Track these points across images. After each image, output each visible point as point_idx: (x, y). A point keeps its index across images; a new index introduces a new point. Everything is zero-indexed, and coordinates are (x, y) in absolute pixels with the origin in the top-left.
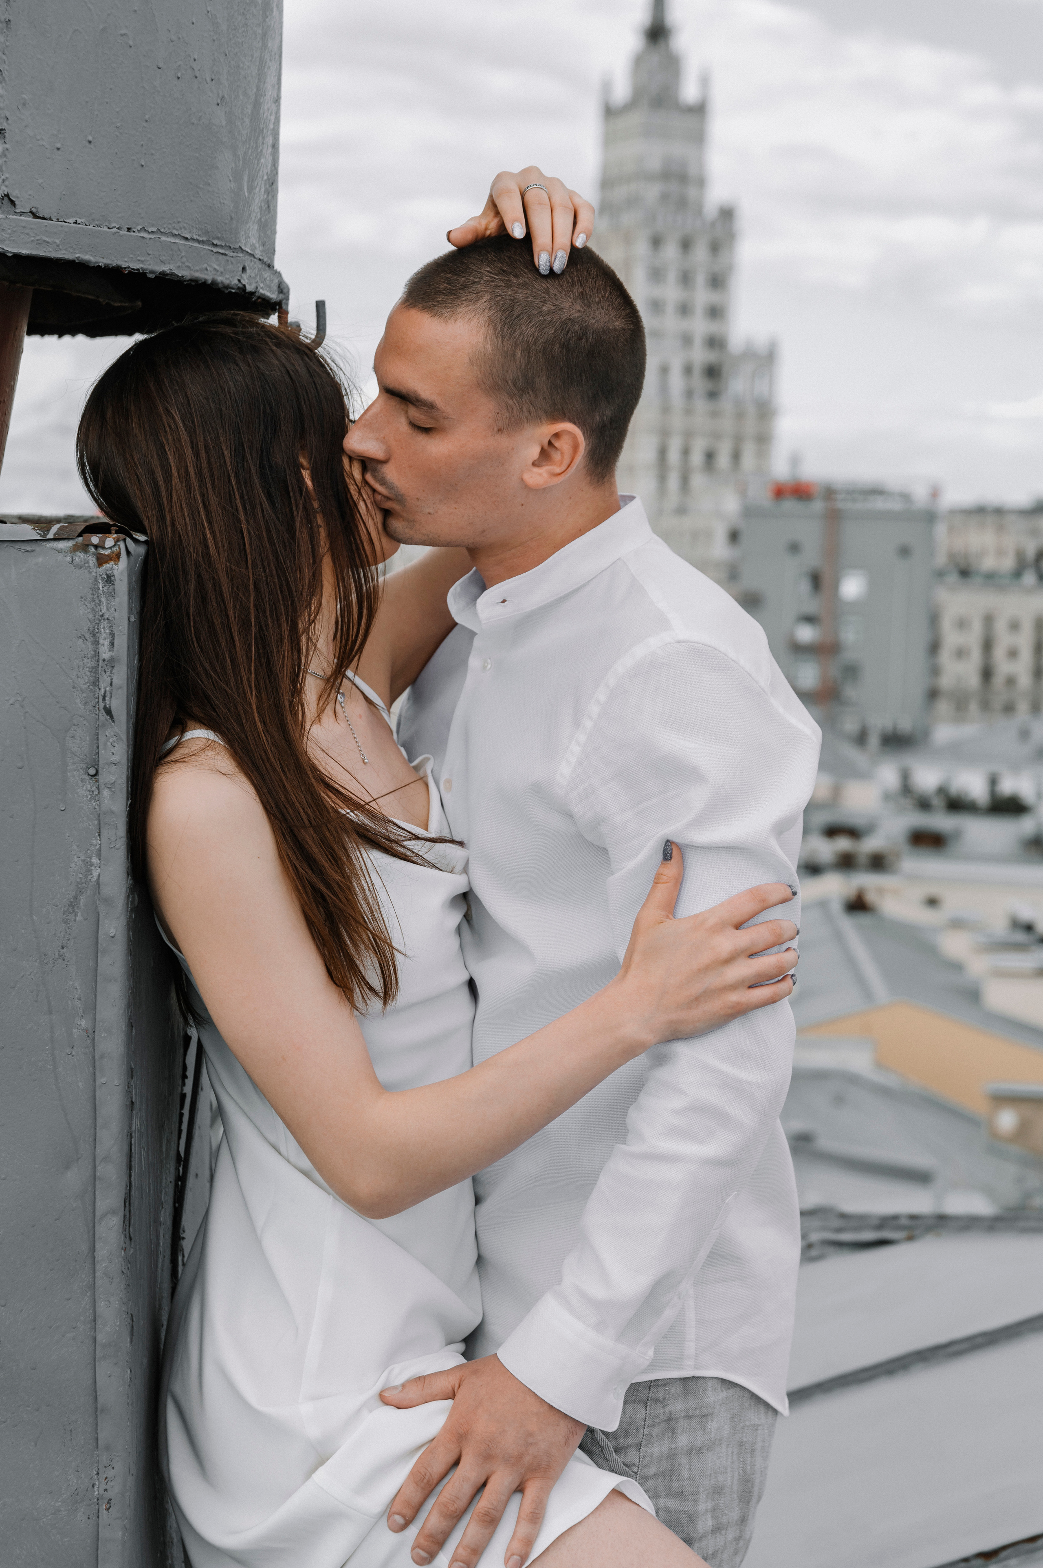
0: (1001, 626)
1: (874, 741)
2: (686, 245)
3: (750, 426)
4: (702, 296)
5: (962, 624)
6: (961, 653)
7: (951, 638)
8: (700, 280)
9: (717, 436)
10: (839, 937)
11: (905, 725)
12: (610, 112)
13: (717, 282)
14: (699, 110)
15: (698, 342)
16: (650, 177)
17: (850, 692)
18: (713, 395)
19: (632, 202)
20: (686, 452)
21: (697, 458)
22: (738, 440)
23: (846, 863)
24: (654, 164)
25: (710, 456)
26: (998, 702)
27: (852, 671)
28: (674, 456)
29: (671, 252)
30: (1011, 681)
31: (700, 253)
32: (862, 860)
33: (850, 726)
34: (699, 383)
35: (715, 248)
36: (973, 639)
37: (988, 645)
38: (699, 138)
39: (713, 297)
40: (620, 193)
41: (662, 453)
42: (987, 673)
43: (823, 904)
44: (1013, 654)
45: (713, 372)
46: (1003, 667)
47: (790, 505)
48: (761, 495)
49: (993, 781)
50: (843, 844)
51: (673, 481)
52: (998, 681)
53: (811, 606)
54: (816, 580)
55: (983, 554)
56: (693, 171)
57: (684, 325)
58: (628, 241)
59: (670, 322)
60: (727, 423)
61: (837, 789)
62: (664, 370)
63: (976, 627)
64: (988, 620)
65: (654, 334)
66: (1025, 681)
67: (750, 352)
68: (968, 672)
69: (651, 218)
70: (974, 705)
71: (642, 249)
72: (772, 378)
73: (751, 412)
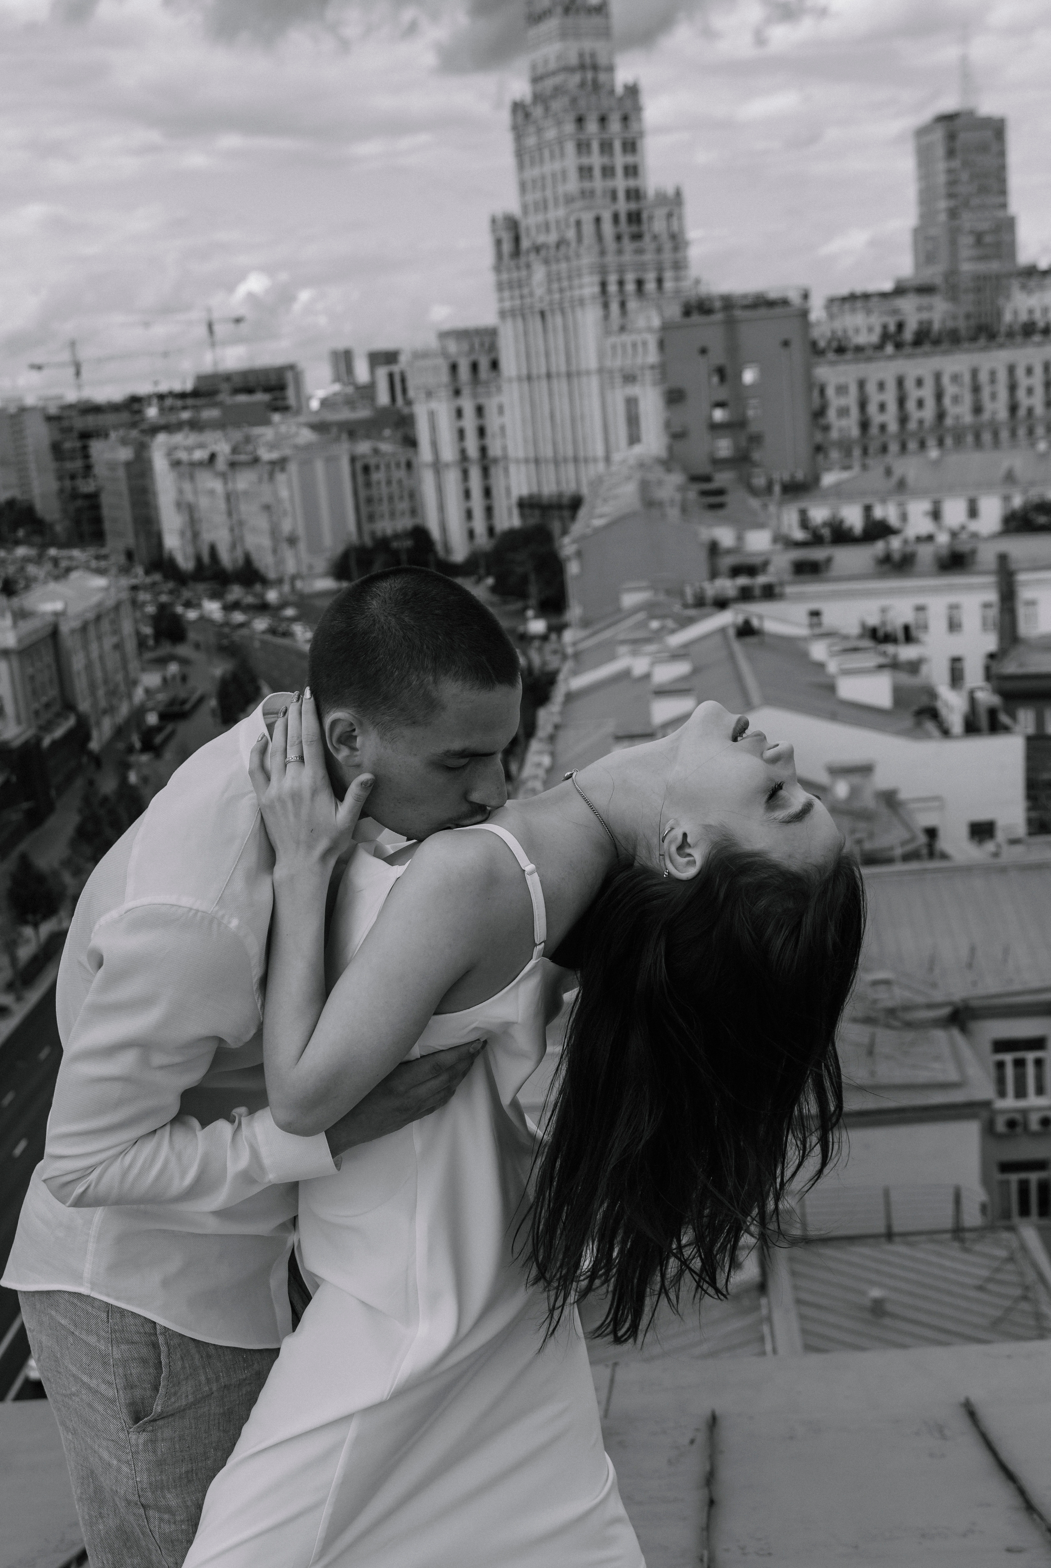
0: (871, 388)
1: (777, 489)
2: (603, 120)
3: (667, 256)
4: (620, 160)
5: (842, 390)
6: (843, 412)
7: (835, 402)
8: (617, 146)
9: (641, 267)
10: (732, 657)
11: (800, 476)
12: (532, 19)
13: (631, 146)
14: (603, 9)
15: (621, 195)
16: (568, 70)
17: (756, 456)
18: (637, 237)
19: (558, 91)
20: (621, 283)
21: (630, 287)
22: (660, 269)
23: (746, 595)
24: (573, 59)
25: (640, 283)
26: (873, 447)
27: (756, 439)
28: (613, 288)
29: (592, 127)
30: (883, 427)
31: (615, 126)
32: (757, 592)
33: (760, 481)
34: (625, 228)
35: (625, 119)
36: (851, 400)
37: (863, 405)
38: (605, 33)
39: (630, 159)
40: (549, 84)
41: (604, 285)
42: (865, 425)
43: (723, 630)
44: (882, 407)
45: (635, 218)
46: (877, 418)
47: (696, 318)
48: (675, 312)
49: (868, 509)
50: (743, 581)
51: (615, 307)
52: (874, 430)
53: (722, 394)
54: (721, 372)
55: (857, 331)
56: (602, 60)
57: (610, 184)
58: (559, 123)
59: (598, 183)
60: (649, 257)
61: (740, 538)
62: (598, 220)
63: (853, 390)
64: (861, 384)
65: (587, 194)
66: (893, 427)
67: (662, 198)
68: (850, 426)
69: (574, 101)
70: (857, 452)
71: (570, 127)
72: (680, 218)
73: (668, 246)
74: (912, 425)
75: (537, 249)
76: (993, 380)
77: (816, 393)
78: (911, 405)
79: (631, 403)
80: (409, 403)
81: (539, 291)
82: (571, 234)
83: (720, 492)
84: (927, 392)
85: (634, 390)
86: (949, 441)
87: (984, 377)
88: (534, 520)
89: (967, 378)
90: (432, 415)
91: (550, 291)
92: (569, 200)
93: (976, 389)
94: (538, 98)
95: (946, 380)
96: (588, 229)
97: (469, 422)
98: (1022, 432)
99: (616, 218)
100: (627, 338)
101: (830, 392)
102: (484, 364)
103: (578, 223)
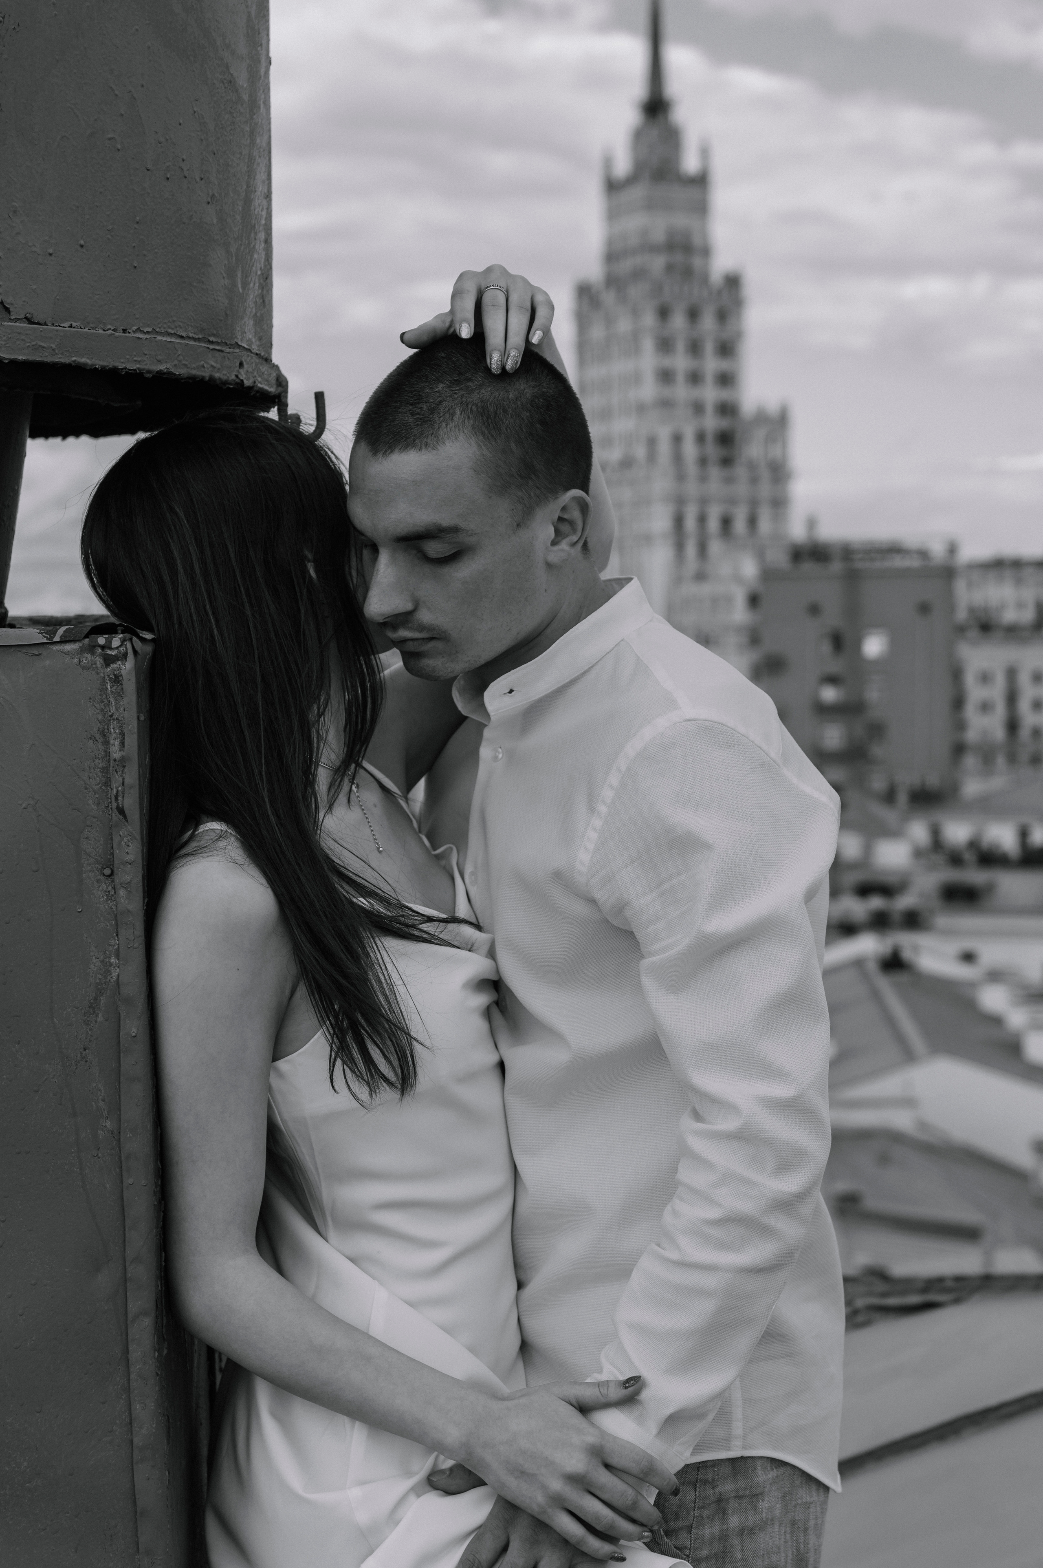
0: (1024, 679)
1: (902, 798)
2: (693, 314)
3: (765, 490)
4: (711, 364)
5: (985, 678)
6: (986, 707)
7: (975, 693)
8: (709, 348)
9: (732, 501)
10: (876, 996)
11: (933, 781)
12: (612, 186)
13: (726, 349)
14: (701, 181)
15: (709, 409)
16: (653, 249)
17: (877, 751)
18: (727, 462)
19: (638, 274)
20: (702, 519)
21: (713, 525)
22: (754, 504)
23: (880, 921)
24: (659, 235)
25: (726, 523)
26: (1025, 754)
27: (877, 730)
28: (690, 524)
29: (678, 321)
30: (1036, 732)
31: (708, 323)
32: (896, 918)
33: (878, 783)
34: (712, 450)
35: (722, 316)
36: (997, 692)
37: (1012, 698)
38: (701, 208)
39: (724, 365)
40: (626, 266)
41: (679, 521)
42: (1012, 725)
43: (858, 963)
44: (1037, 705)
45: (726, 439)
46: (1029, 718)
47: (808, 567)
48: (779, 558)
49: (1024, 834)
50: (876, 903)
51: (691, 550)
52: (1025, 733)
53: (835, 666)
54: (838, 642)
55: (1003, 606)
56: (697, 241)
57: (695, 393)
58: (635, 313)
59: (681, 391)
60: (742, 489)
61: (868, 849)
62: (677, 439)
63: (1000, 680)
64: (1011, 673)
65: (666, 404)
67: (762, 418)
68: (993, 725)
69: (657, 289)
70: (1001, 759)
71: (649, 319)
72: (784, 442)
73: (765, 475)
82: (640, 452)
92: (641, 409)
94: (612, 281)
96: (664, 448)
99: (700, 437)
100: (706, 589)
101: (969, 679)
103: (652, 442)
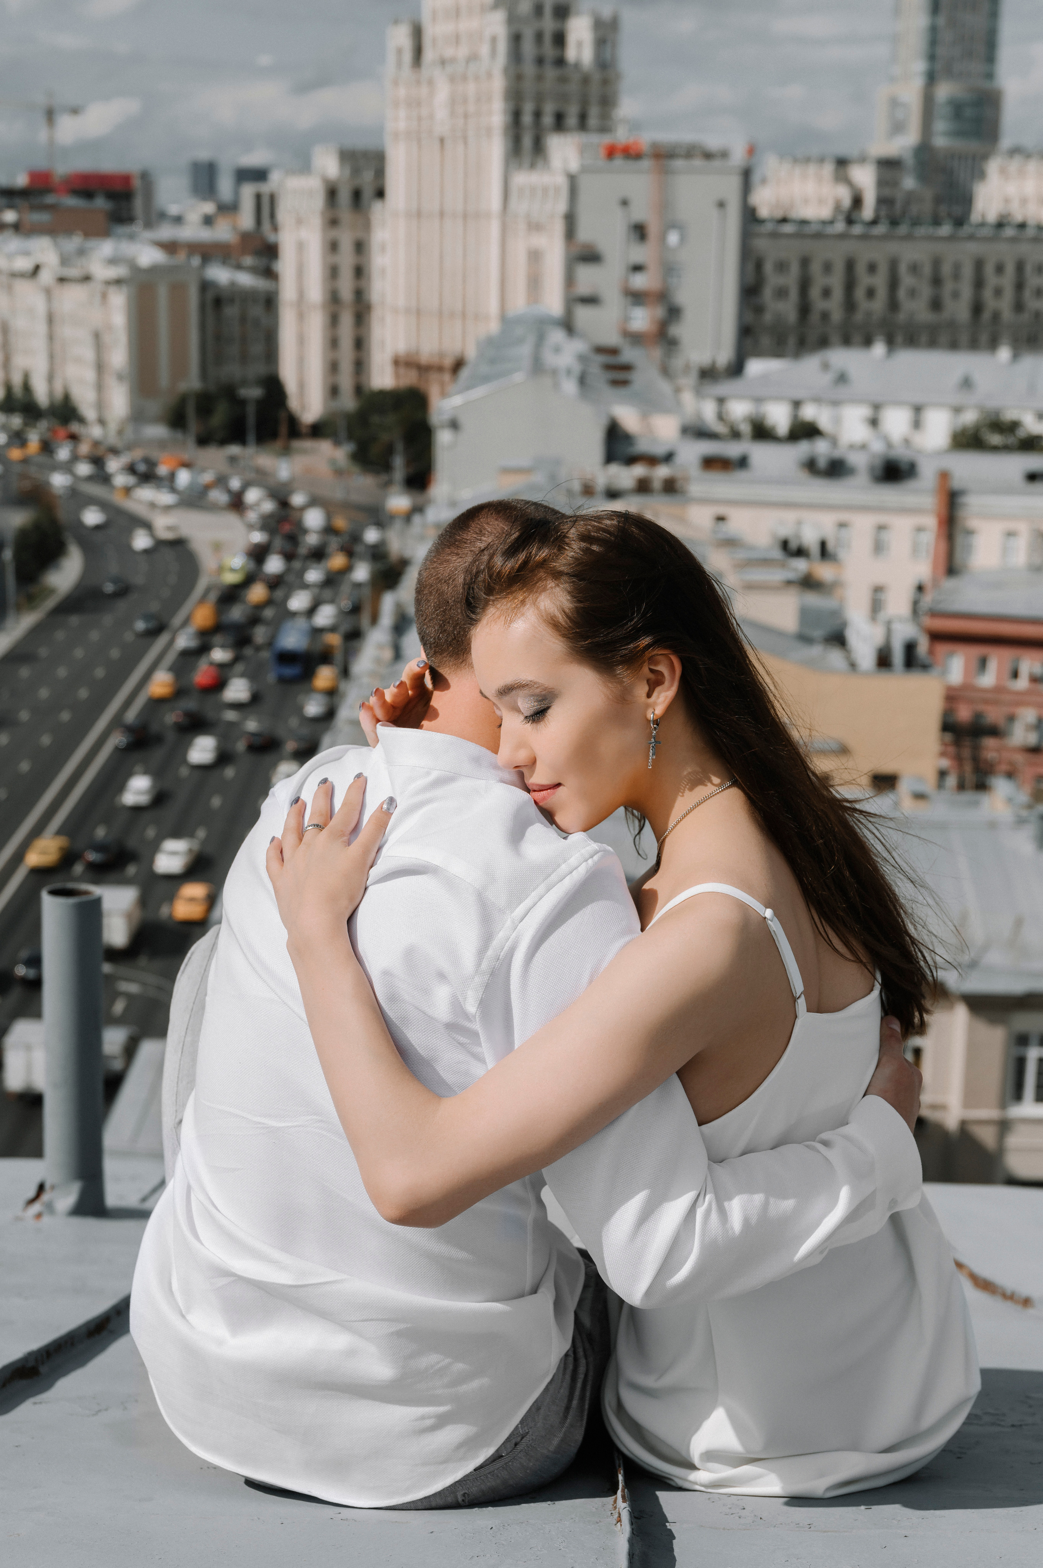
0: (816, 268)
1: (693, 375)
3: (594, 92)
5: (782, 267)
6: (781, 293)
7: (773, 280)
9: (564, 98)
11: (722, 360)
15: (548, 11)
17: (676, 331)
18: (561, 61)
20: (538, 115)
21: (548, 120)
22: (584, 103)
23: (643, 488)
25: (560, 115)
26: (813, 334)
27: (676, 313)
28: (527, 119)
30: (825, 316)
32: (656, 485)
34: (548, 50)
36: (791, 279)
37: (805, 285)
41: (517, 116)
42: (804, 309)
44: (826, 293)
45: (558, 39)
46: (819, 304)
47: (620, 163)
48: (597, 155)
49: (796, 407)
51: (527, 141)
53: (641, 256)
54: (642, 232)
55: (806, 201)
60: (573, 88)
62: (517, 39)
63: (795, 269)
64: (805, 262)
65: (507, 6)
66: (837, 315)
67: (595, 21)
68: (788, 309)
70: (792, 341)
72: (614, 45)
74: (859, 317)
75: (443, 62)
76: (956, 276)
77: (750, 267)
78: (860, 294)
79: (535, 257)
80: (275, 228)
81: (441, 113)
82: (485, 50)
83: (627, 368)
84: (880, 281)
85: (540, 241)
86: (899, 339)
87: (946, 269)
88: (409, 379)
89: (927, 270)
90: (301, 246)
91: (453, 114)
92: (486, 10)
93: (937, 281)
95: (903, 269)
96: (503, 46)
97: (346, 259)
98: (984, 338)
99: (539, 37)
100: (538, 180)
101: (768, 268)
102: (368, 191)
103: (494, 38)
